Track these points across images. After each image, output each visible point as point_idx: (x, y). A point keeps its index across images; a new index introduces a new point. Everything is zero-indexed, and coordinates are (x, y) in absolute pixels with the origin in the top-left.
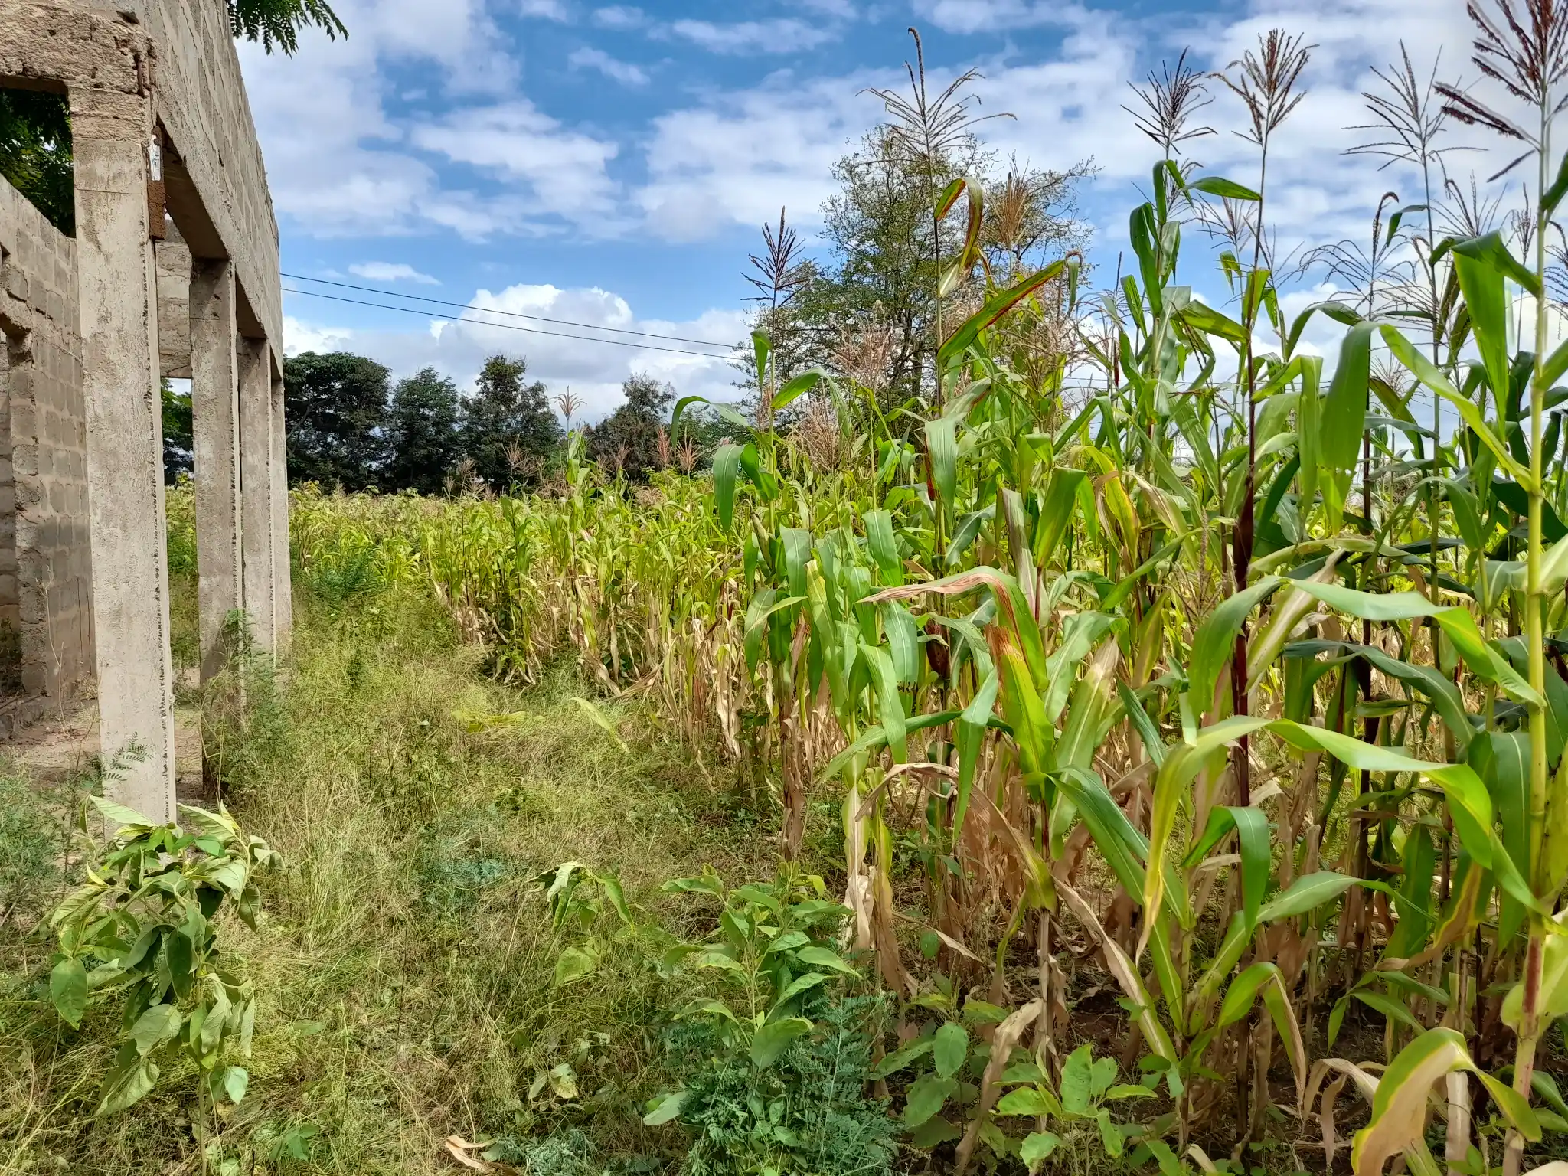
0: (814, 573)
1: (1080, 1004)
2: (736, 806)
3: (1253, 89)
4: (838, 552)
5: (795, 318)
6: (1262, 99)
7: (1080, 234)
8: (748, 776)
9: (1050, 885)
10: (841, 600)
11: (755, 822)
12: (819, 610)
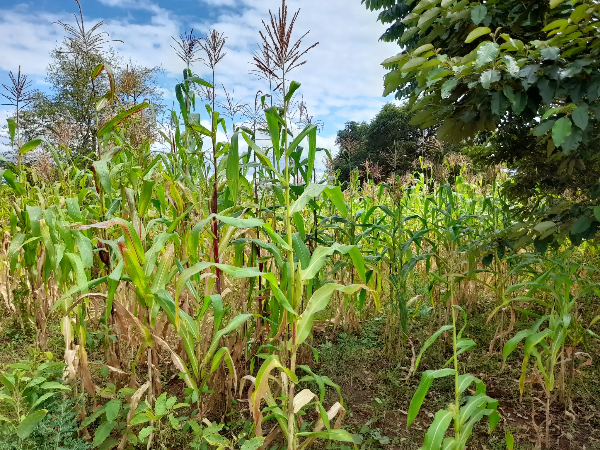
0: (44, 225)
1: (169, 382)
2: (14, 333)
3: (209, 49)
4: (54, 215)
5: (33, 116)
6: (212, 52)
7: (159, 93)
8: (20, 319)
9: (151, 338)
10: (57, 235)
11: (24, 339)
12: (47, 242)
